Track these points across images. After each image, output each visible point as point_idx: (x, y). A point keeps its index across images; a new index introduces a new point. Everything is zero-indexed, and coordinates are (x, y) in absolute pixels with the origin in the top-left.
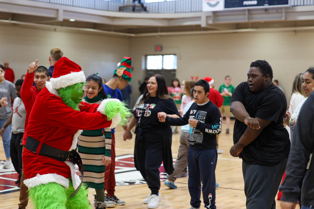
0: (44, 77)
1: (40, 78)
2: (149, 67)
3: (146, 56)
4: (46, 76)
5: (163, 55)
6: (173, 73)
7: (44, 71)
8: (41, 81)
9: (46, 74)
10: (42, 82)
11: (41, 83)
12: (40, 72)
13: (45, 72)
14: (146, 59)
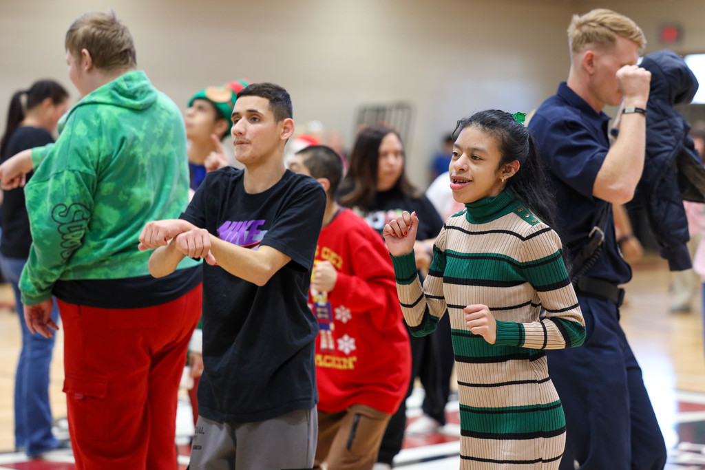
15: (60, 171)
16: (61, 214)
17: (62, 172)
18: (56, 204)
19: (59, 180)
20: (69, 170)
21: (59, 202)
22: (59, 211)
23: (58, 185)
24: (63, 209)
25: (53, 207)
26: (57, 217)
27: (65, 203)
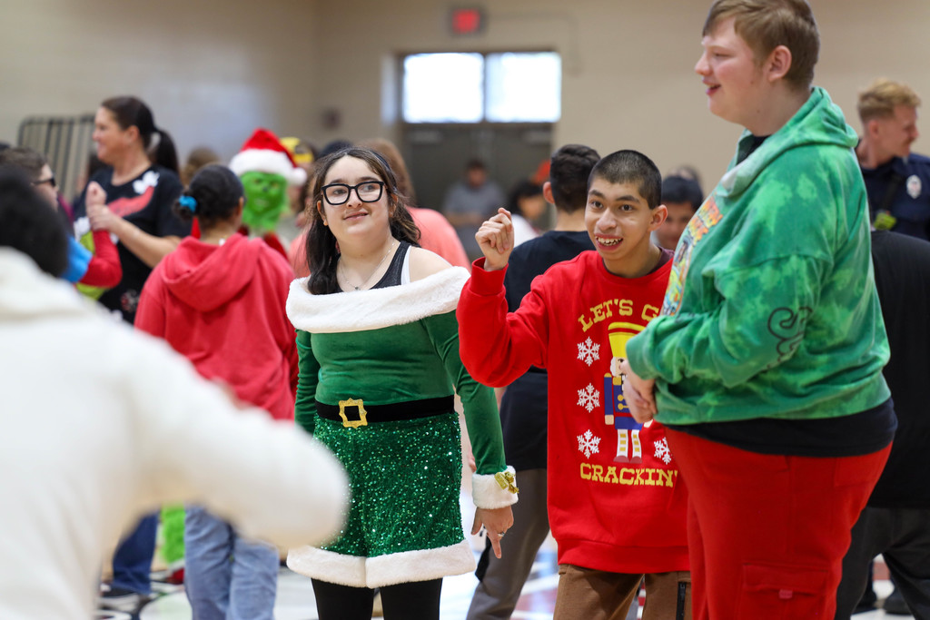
0: (627, 207)
1: (607, 211)
2: (416, 112)
3: (401, 57)
4: (644, 204)
5: (485, 53)
6: (535, 137)
7: (632, 177)
8: (613, 224)
9: (642, 193)
10: (617, 233)
11: (610, 237)
12: (613, 179)
13: (640, 183)
14: (400, 72)
15: (782, 255)
16: (784, 324)
17: (787, 258)
18: (775, 307)
19: (781, 270)
20: (799, 256)
21: (780, 305)
22: (779, 320)
23: (778, 276)
24: (787, 316)
25: (770, 311)
26: (776, 327)
27: (791, 307)
